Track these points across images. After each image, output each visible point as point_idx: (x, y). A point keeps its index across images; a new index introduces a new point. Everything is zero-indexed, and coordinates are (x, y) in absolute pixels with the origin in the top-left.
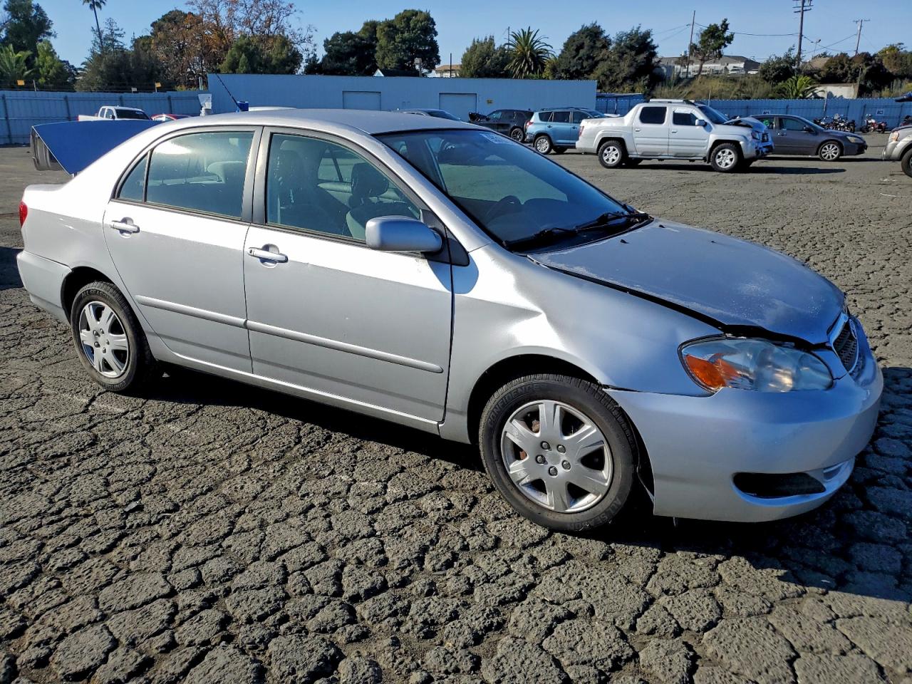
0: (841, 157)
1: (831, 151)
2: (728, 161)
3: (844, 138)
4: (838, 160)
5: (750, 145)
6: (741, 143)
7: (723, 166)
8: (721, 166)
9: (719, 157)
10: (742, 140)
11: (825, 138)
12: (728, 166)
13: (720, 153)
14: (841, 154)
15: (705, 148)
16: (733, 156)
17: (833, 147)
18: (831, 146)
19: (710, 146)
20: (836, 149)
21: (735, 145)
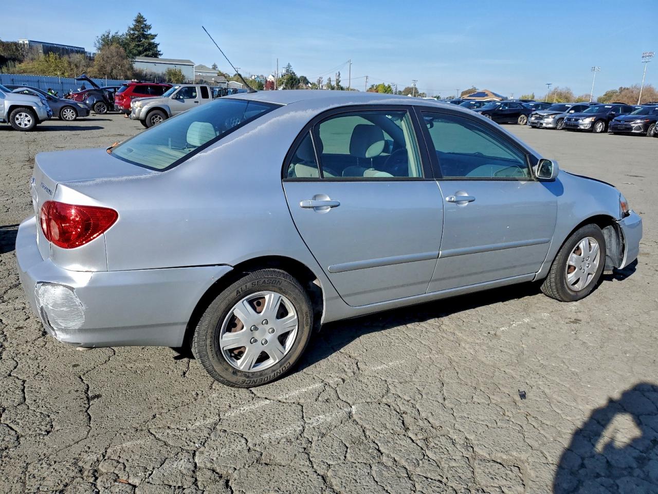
0: (77, 118)
1: (69, 114)
2: (26, 122)
3: (76, 104)
4: (75, 120)
5: (42, 110)
6: (34, 108)
7: (23, 126)
8: (21, 126)
9: (17, 119)
10: (35, 106)
11: (63, 105)
12: (27, 127)
13: (17, 116)
14: (77, 116)
15: (3, 111)
16: (29, 117)
17: (70, 111)
18: (69, 110)
19: (7, 110)
20: (72, 113)
21: (29, 110)
